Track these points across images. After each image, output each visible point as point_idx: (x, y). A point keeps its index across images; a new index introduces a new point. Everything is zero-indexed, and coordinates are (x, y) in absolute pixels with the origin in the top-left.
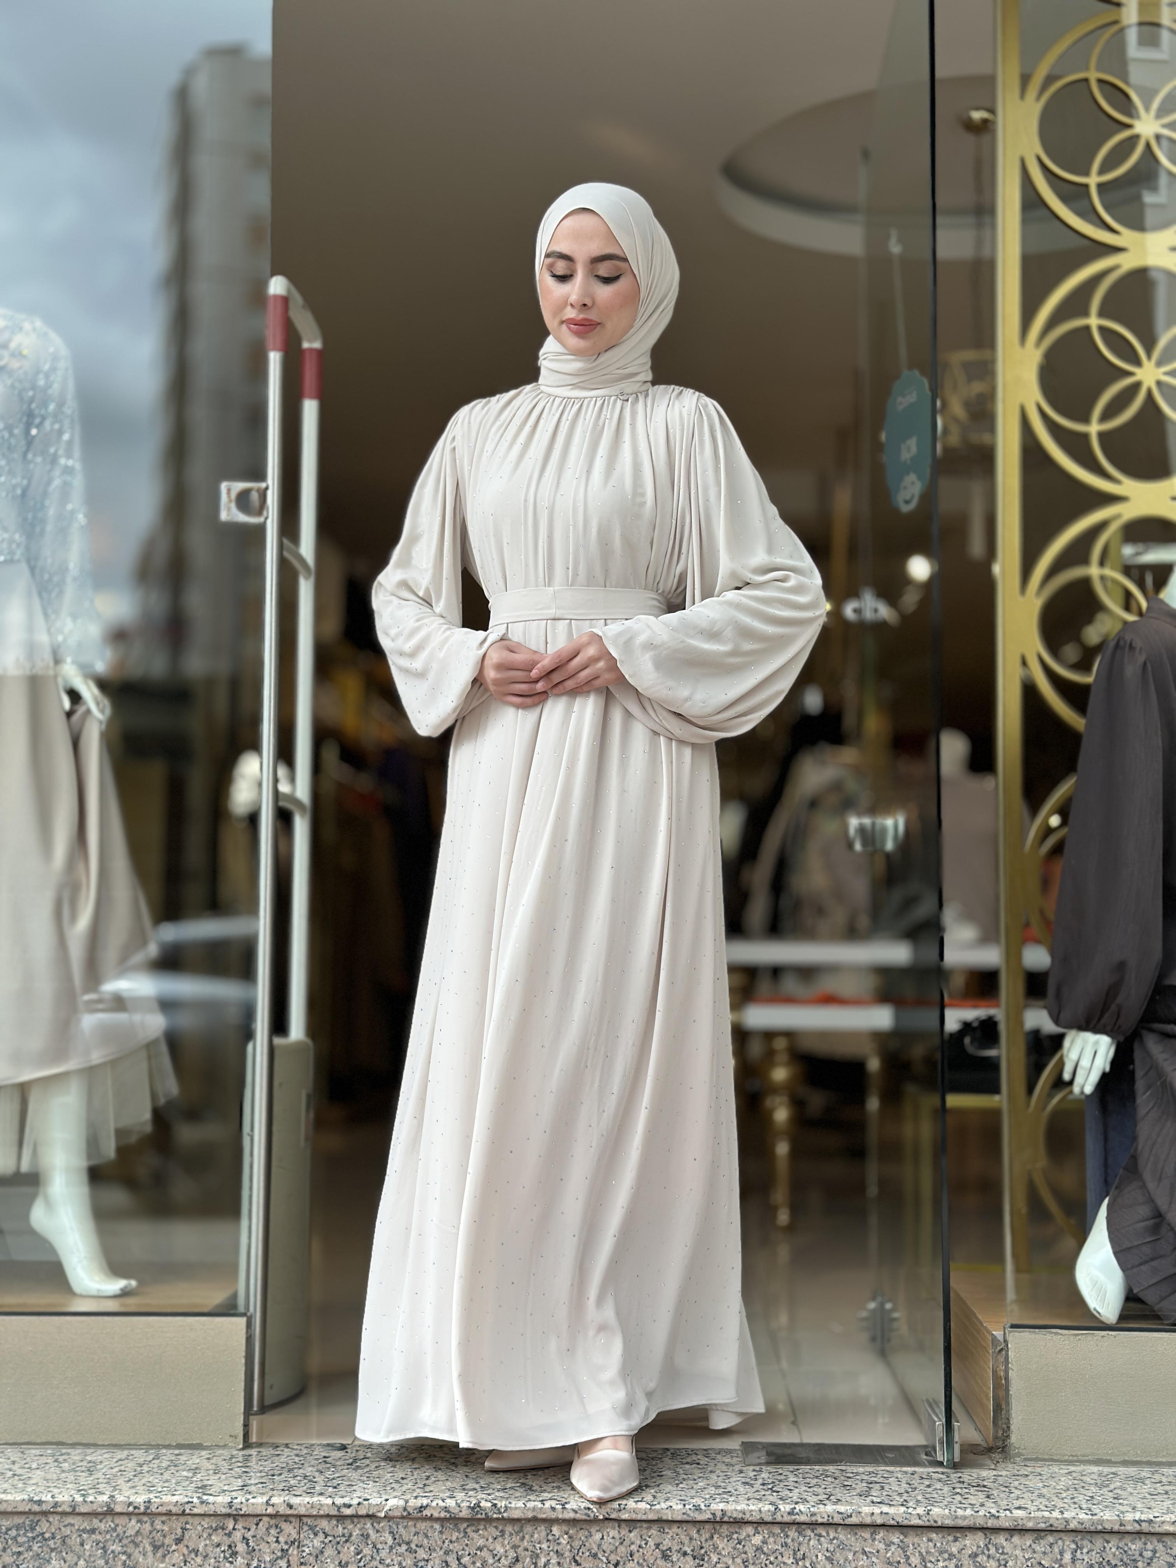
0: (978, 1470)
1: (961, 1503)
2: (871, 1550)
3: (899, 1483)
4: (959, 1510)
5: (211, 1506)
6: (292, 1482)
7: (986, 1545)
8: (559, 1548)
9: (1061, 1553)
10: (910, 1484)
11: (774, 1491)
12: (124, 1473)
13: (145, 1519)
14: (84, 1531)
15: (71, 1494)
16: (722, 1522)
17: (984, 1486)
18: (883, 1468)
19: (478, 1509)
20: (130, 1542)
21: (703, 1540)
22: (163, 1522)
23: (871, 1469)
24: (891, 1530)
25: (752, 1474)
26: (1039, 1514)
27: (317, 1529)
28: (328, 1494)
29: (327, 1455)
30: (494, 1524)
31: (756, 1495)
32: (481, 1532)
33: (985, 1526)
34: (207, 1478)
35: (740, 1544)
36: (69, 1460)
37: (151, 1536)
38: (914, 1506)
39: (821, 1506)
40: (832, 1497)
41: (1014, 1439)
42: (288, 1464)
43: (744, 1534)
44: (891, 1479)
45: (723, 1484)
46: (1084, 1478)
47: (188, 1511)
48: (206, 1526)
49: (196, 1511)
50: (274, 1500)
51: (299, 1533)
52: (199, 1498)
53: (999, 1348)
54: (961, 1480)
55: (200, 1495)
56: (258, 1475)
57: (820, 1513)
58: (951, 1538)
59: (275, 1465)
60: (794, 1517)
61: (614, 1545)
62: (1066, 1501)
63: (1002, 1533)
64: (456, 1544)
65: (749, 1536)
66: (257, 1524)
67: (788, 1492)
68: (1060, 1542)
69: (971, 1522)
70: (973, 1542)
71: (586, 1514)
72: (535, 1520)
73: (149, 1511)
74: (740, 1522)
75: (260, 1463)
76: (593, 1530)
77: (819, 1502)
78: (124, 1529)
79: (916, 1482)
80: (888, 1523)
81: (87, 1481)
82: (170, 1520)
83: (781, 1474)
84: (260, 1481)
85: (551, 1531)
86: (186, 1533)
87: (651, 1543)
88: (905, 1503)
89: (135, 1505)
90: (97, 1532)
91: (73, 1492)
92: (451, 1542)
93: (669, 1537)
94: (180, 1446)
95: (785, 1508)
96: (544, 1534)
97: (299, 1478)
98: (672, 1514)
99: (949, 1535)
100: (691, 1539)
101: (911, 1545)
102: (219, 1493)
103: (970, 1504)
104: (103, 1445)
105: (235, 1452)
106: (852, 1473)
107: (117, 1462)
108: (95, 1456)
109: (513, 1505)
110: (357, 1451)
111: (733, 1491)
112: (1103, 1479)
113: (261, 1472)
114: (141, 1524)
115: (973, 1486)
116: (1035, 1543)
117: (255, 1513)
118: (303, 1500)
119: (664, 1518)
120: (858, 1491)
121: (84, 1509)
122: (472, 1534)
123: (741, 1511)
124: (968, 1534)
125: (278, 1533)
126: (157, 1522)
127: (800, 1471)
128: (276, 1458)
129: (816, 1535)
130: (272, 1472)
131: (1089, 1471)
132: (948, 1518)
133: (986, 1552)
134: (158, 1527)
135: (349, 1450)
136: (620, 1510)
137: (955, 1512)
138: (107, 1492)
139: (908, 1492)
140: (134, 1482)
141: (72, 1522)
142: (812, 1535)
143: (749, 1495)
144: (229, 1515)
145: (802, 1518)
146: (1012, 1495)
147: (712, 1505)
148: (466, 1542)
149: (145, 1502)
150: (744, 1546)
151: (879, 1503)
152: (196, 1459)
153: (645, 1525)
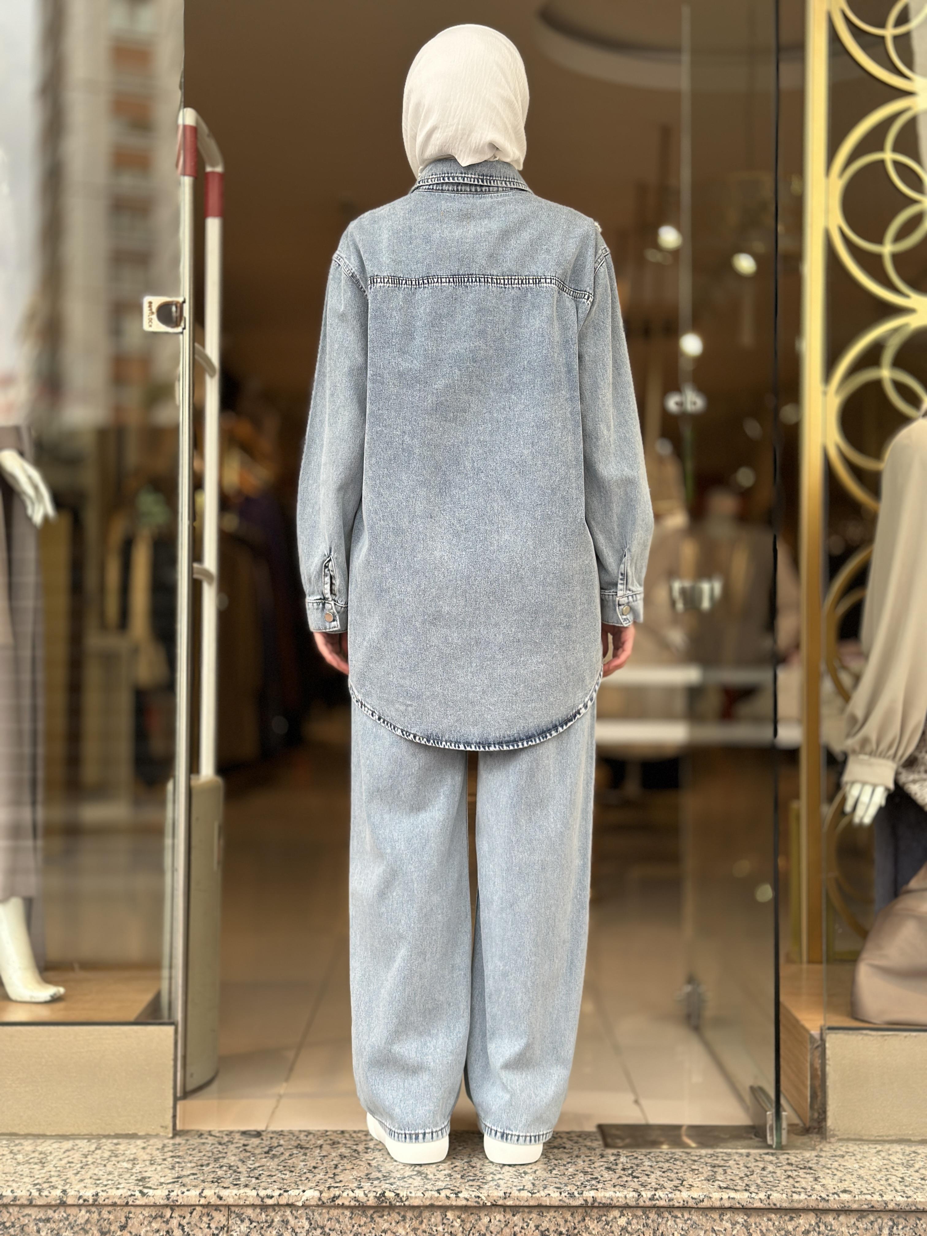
0: (801, 1151)
1: (794, 1187)
2: (720, 1229)
3: (738, 1166)
4: (794, 1195)
5: (151, 1198)
6: (220, 1173)
7: (817, 1223)
8: (453, 1230)
9: (880, 1229)
10: (748, 1168)
11: (635, 1177)
12: (72, 1165)
13: (93, 1209)
14: (40, 1220)
15: (28, 1188)
16: (593, 1207)
17: (810, 1168)
18: (721, 1150)
19: (383, 1198)
20: (80, 1229)
21: (576, 1222)
22: (109, 1212)
23: (710, 1151)
24: (736, 1212)
25: (612, 1158)
26: (863, 1197)
27: (244, 1216)
28: (252, 1186)
29: (246, 1142)
30: (397, 1211)
31: (619, 1181)
32: (385, 1217)
33: (817, 1207)
34: (145, 1169)
35: (607, 1224)
36: (22, 1151)
37: (99, 1224)
38: (756, 1191)
39: (677, 1193)
40: (684, 1183)
41: (830, 1123)
42: (213, 1153)
43: (612, 1216)
44: (730, 1162)
45: (589, 1170)
46: (890, 1157)
47: (130, 1203)
48: (147, 1215)
49: (138, 1202)
50: (206, 1193)
51: (228, 1220)
52: (141, 1192)
53: (816, 1045)
54: (789, 1161)
55: (141, 1188)
56: (189, 1165)
57: (676, 1198)
58: (787, 1218)
59: (202, 1154)
60: (654, 1202)
61: (500, 1227)
62: (882, 1182)
63: (831, 1213)
64: (364, 1228)
65: (615, 1218)
66: (191, 1213)
67: (646, 1178)
68: (879, 1221)
69: (805, 1206)
70: (804, 1222)
71: (476, 1202)
72: (432, 1206)
73: (96, 1203)
74: (608, 1207)
75: (189, 1152)
76: (482, 1215)
77: (675, 1188)
78: (75, 1219)
79: (752, 1165)
80: (735, 1206)
81: (40, 1174)
82: (115, 1210)
83: (636, 1158)
84: (192, 1172)
85: (446, 1216)
86: (129, 1221)
87: (532, 1224)
88: (747, 1188)
89: (85, 1198)
90: (51, 1221)
91: (30, 1186)
92: (360, 1226)
93: (547, 1219)
94: (117, 1136)
95: (647, 1194)
96: (439, 1218)
97: (224, 1168)
98: (550, 1201)
99: (786, 1215)
100: (566, 1221)
101: (753, 1225)
102: (157, 1185)
103: (802, 1188)
104: (51, 1136)
105: (166, 1141)
106: (697, 1156)
107: (64, 1152)
108: (46, 1146)
109: (413, 1195)
110: (271, 1138)
111: (599, 1177)
112: (908, 1158)
113: (191, 1162)
114: (90, 1213)
115: (801, 1168)
116: (858, 1221)
117: (189, 1204)
118: (231, 1193)
119: (544, 1204)
120: (705, 1175)
121: (39, 1203)
122: (378, 1220)
123: (609, 1198)
124: (802, 1214)
125: (210, 1220)
126: (103, 1212)
127: (652, 1155)
128: (203, 1147)
129: (672, 1216)
130: (200, 1163)
131: (894, 1150)
132: (785, 1201)
133: (817, 1229)
134: (105, 1216)
135: (264, 1138)
136: (505, 1198)
137: (792, 1196)
138: (60, 1187)
139: (747, 1176)
140: (82, 1175)
141: (30, 1213)
142: (670, 1217)
143: (614, 1181)
144: (167, 1206)
145: (662, 1203)
146: (836, 1177)
147: (584, 1192)
148: (373, 1225)
149: (93, 1196)
150: (611, 1227)
151: (725, 1188)
152: (133, 1148)
153: (526, 1210)
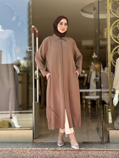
2: (95, 153)
8: (64, 153)
14: (17, 151)
18: (97, 144)
21: (78, 152)
25: (83, 145)
32: (56, 151)
36: (16, 144)
37: (23, 152)
41: (110, 141)
45: (80, 146)
51: (38, 151)
53: (108, 132)
54: (104, 145)
61: (69, 152)
63: (108, 151)
64: (53, 152)
66: (34, 151)
70: (105, 152)
71: (66, 149)
72: (61, 150)
80: (97, 150)
86: (27, 152)
87: (73, 152)
94: (26, 143)
101: (99, 152)
105: (32, 143)
107: (20, 144)
116: (112, 152)
118: (38, 148)
120: (94, 147)
127: (88, 145)
131: (118, 144)
132: (103, 149)
135: (43, 143)
136: (70, 149)
139: (99, 147)
142: (89, 151)
144: (31, 150)
146: (109, 147)
150: (82, 152)
152: (28, 144)
